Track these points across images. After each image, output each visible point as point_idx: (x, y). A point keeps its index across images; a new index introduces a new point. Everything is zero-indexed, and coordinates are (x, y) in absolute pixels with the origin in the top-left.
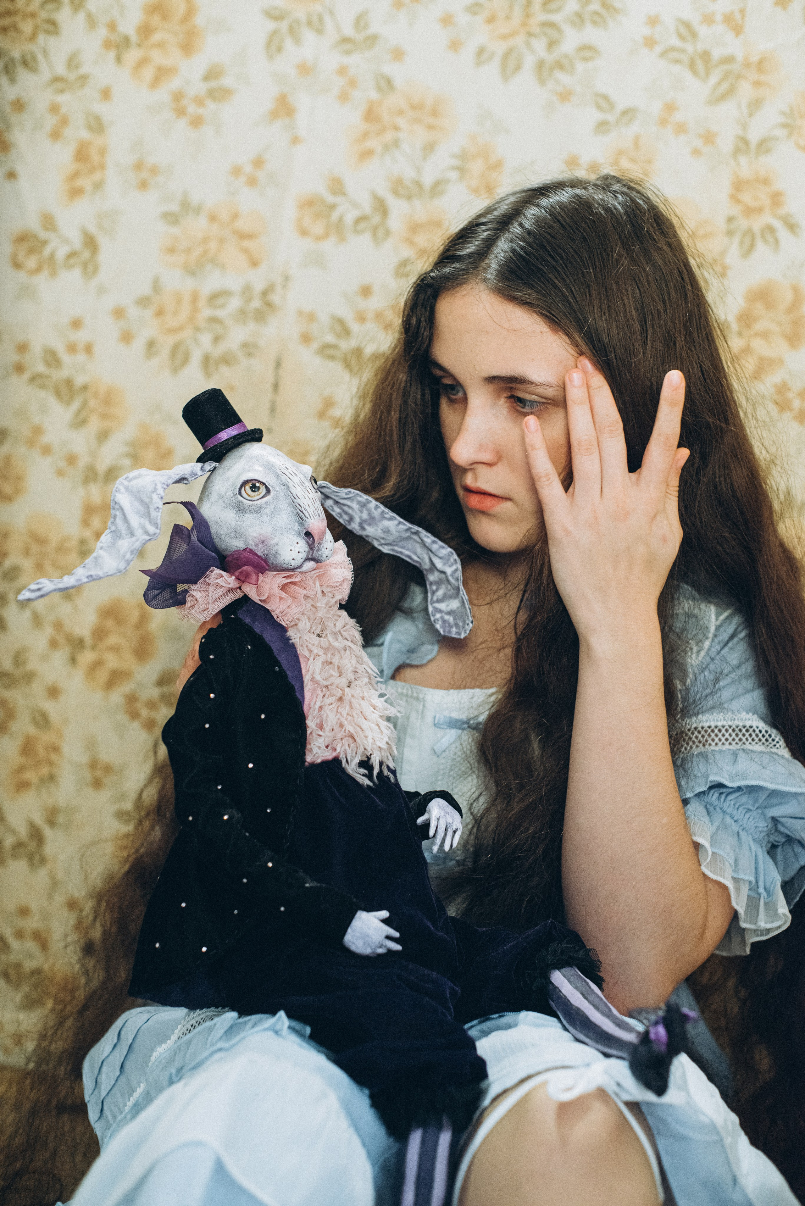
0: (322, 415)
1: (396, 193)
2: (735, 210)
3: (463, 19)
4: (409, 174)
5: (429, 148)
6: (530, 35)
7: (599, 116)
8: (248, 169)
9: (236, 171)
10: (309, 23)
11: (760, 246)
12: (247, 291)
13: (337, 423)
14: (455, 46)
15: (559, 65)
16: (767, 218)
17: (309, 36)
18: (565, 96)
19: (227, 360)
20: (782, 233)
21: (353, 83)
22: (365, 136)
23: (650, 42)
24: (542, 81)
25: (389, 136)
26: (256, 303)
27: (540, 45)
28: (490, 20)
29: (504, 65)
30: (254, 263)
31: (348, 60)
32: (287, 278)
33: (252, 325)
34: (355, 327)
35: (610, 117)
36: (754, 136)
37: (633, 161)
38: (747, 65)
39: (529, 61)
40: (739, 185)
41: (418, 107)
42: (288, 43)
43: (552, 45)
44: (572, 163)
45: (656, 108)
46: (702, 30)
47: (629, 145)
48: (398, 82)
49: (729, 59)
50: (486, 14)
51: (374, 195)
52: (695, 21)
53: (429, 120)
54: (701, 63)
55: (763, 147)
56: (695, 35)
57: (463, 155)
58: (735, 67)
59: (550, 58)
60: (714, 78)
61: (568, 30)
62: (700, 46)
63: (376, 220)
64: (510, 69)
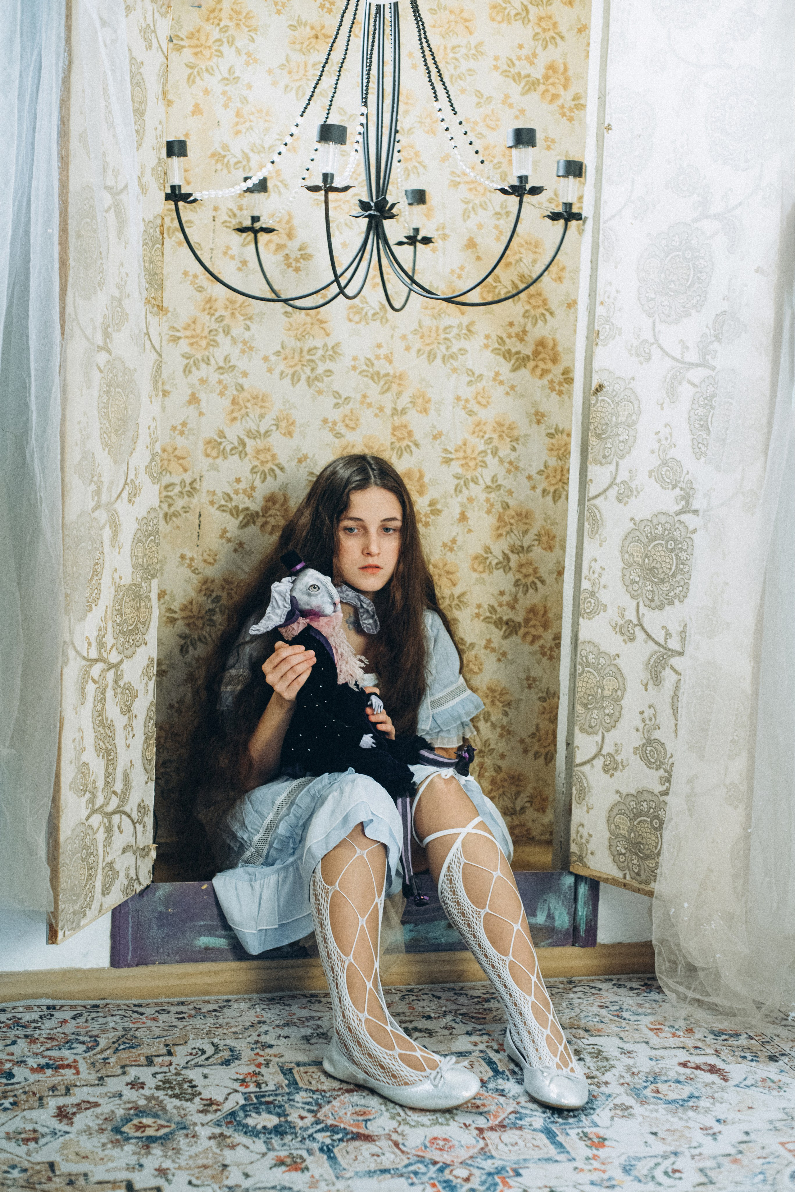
0: (221, 537)
1: (248, 437)
2: (394, 439)
3: (273, 358)
4: (254, 428)
5: (262, 416)
6: (303, 365)
7: (336, 401)
8: (179, 427)
9: (174, 429)
10: (203, 360)
11: (405, 454)
12: (183, 483)
13: (229, 540)
14: (270, 370)
15: (316, 379)
16: (406, 442)
17: (203, 366)
18: (320, 392)
19: (175, 515)
20: (413, 448)
21: (225, 387)
22: (233, 411)
23: (354, 368)
24: (310, 386)
25: (243, 411)
26: (188, 488)
27: (308, 370)
28: (285, 359)
29: (293, 378)
30: (186, 470)
31: (222, 377)
32: (201, 477)
33: (186, 497)
34: (234, 497)
35: (340, 401)
36: (399, 408)
38: (395, 377)
39: (304, 377)
40: (395, 429)
41: (256, 398)
42: (194, 369)
43: (313, 370)
44: (325, 421)
45: (359, 397)
46: (376, 362)
47: (349, 413)
48: (246, 387)
49: (387, 375)
50: (283, 356)
51: (239, 437)
52: (373, 358)
53: (261, 404)
54: (376, 377)
55: (404, 412)
56: (373, 365)
57: (277, 419)
58: (390, 378)
59: (312, 376)
60: (382, 383)
61: (319, 363)
62: (375, 369)
63: (240, 449)
64: (295, 380)
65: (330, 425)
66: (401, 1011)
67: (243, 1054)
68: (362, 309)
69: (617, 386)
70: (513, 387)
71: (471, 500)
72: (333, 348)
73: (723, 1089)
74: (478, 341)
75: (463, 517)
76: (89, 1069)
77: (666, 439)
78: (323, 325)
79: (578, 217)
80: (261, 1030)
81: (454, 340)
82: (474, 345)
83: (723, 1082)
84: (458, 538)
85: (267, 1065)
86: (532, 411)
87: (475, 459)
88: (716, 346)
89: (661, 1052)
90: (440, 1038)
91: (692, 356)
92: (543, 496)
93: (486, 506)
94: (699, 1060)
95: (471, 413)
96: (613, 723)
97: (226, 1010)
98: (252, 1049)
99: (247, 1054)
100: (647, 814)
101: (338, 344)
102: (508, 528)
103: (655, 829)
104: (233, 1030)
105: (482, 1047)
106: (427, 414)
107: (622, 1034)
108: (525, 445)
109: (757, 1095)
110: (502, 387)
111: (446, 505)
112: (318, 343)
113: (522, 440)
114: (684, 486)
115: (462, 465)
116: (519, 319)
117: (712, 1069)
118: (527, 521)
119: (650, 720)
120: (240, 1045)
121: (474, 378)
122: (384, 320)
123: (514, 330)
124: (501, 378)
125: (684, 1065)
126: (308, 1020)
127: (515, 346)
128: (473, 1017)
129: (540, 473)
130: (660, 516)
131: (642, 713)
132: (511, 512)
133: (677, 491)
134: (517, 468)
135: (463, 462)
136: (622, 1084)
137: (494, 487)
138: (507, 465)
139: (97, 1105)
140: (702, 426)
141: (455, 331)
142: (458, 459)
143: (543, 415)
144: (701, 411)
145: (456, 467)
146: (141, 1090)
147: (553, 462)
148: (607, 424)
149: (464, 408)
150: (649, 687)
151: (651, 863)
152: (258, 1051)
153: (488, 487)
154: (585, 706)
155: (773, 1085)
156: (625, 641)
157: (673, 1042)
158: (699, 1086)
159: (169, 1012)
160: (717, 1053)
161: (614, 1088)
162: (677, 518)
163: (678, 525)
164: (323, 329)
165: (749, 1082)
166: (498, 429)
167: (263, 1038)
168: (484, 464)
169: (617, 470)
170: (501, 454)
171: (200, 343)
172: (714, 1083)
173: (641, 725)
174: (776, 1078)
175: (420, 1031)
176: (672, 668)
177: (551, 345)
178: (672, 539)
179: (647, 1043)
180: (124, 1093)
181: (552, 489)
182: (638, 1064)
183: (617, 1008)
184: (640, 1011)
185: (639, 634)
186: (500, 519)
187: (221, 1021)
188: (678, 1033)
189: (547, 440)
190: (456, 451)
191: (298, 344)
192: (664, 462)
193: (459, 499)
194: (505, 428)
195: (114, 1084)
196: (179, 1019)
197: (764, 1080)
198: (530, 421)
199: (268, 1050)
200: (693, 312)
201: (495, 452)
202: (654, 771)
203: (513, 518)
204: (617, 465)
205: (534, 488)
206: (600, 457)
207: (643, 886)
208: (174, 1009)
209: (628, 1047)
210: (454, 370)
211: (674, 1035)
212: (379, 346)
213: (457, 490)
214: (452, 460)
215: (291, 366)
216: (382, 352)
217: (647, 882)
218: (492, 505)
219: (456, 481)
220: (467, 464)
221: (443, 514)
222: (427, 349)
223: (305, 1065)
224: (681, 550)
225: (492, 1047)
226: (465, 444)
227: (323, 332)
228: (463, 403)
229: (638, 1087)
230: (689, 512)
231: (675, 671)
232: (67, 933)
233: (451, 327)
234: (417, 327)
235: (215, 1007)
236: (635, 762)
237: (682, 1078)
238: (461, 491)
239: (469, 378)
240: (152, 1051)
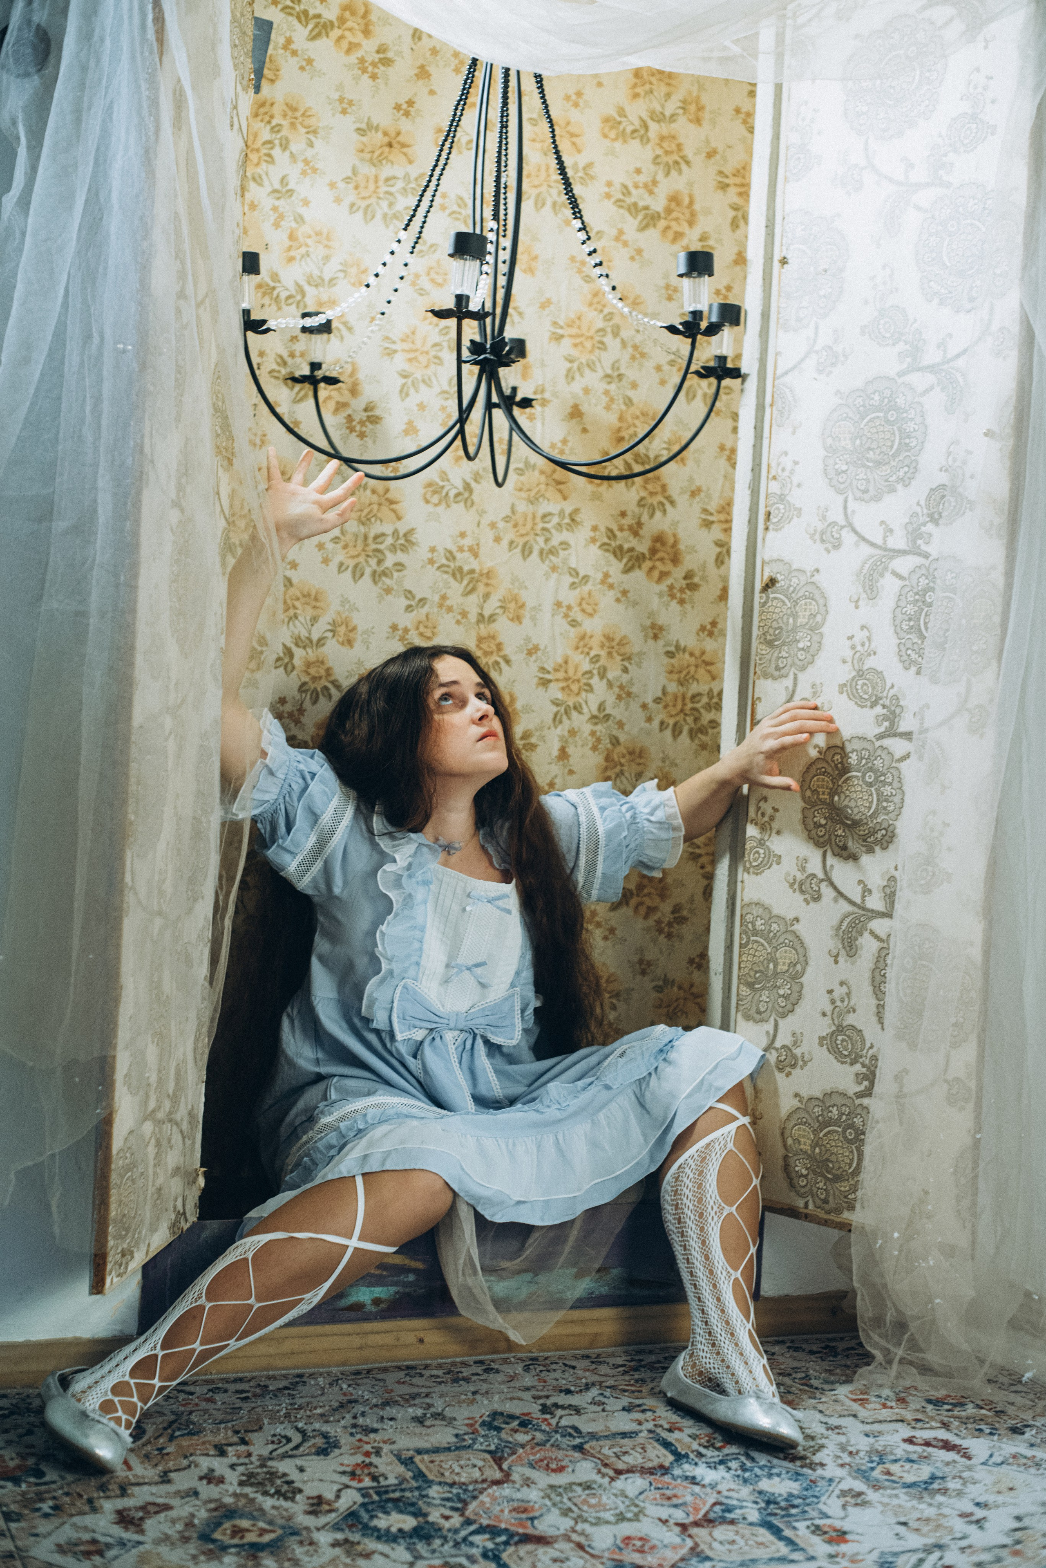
1: (297, 645)
3: (330, 546)
4: (304, 634)
5: (314, 620)
6: (368, 556)
7: (408, 602)
14: (326, 561)
15: (384, 574)
16: (494, 658)
18: (388, 591)
20: (503, 665)
23: (431, 562)
24: (375, 583)
27: (373, 562)
28: (345, 547)
29: (354, 572)
35: (413, 603)
36: (487, 613)
37: (426, 627)
38: (481, 575)
39: (368, 571)
40: (480, 640)
41: (307, 595)
43: (380, 562)
44: (394, 628)
45: (437, 598)
46: (459, 556)
47: (424, 618)
48: (295, 581)
49: (472, 571)
50: (342, 543)
51: (284, 645)
52: (454, 549)
53: (313, 603)
54: (458, 573)
55: (492, 618)
56: (454, 558)
57: (334, 623)
58: (476, 575)
59: (379, 570)
60: (465, 582)
61: (388, 554)
62: (457, 564)
63: (286, 660)
64: (358, 575)
65: (400, 632)
66: (529, 1384)
67: (343, 1441)
68: (443, 487)
69: (794, 580)
70: (625, 593)
71: (572, 733)
72: (405, 535)
73: (970, 1468)
74: (583, 533)
75: (563, 754)
76: (142, 1463)
77: (863, 645)
78: (393, 506)
79: (735, 373)
80: (354, 1411)
81: (553, 531)
82: (579, 538)
83: (964, 1460)
84: (556, 781)
85: (378, 1453)
86: (648, 623)
87: (578, 681)
88: (930, 527)
89: (876, 1427)
90: (592, 1415)
91: (898, 541)
92: (661, 730)
93: (591, 741)
94: (928, 1435)
95: (574, 623)
96: (789, 1007)
97: (300, 1388)
98: (352, 1434)
99: (345, 1440)
100: (837, 1123)
101: (411, 531)
102: (618, 769)
103: (850, 1142)
104: (319, 1411)
105: (650, 1425)
106: (521, 623)
107: (820, 1407)
108: (639, 665)
109: (1013, 1474)
110: (612, 592)
111: (542, 738)
112: (388, 529)
113: (635, 659)
114: (887, 703)
115: (563, 689)
116: (632, 507)
117: (947, 1446)
118: (641, 761)
119: (842, 1001)
120: (334, 1430)
121: (579, 580)
122: (469, 503)
123: (627, 521)
124: (610, 580)
125: (910, 1441)
126: (414, 1398)
127: (628, 541)
128: (625, 1391)
129: (657, 700)
130: (855, 741)
131: (830, 992)
132: (621, 749)
133: (879, 710)
134: (629, 694)
135: (564, 684)
136: (842, 1465)
137: (601, 717)
138: (617, 690)
139: (167, 1507)
140: (912, 627)
141: (555, 520)
142: (557, 680)
143: (661, 629)
144: (910, 609)
145: (555, 691)
146: (221, 1485)
147: (672, 688)
148: (780, 628)
149: (566, 616)
150: (841, 959)
151: (844, 1187)
152: (359, 1436)
153: (594, 717)
154: (751, 985)
155: (1030, 1463)
156: (806, 900)
157: (885, 1413)
158: (939, 1464)
159: (226, 1391)
160: (945, 1426)
161: (832, 1470)
162: (878, 744)
163: (879, 752)
164: (394, 511)
165: (997, 1459)
166: (607, 644)
167: (361, 1421)
168: (590, 688)
169: (795, 685)
170: (610, 675)
171: (237, 523)
172: (954, 1461)
173: (829, 1008)
174: (1029, 1453)
175: (563, 1407)
176: (872, 933)
177: (672, 540)
178: (871, 769)
179: (855, 1416)
180: (199, 1489)
181: (672, 722)
182: (852, 1442)
183: (803, 1375)
184: (832, 1378)
185: (827, 892)
186: (608, 758)
187: (299, 1401)
188: (889, 1404)
189: (666, 660)
190: (556, 670)
191: (362, 529)
192: (860, 674)
193: (559, 731)
194: (614, 644)
195: (183, 1481)
196: (243, 1399)
197: (1014, 1457)
198: (646, 636)
199: (372, 1436)
200: (899, 487)
201: (603, 673)
202: (847, 1066)
203: (624, 756)
204: (795, 678)
205: (649, 720)
206: (772, 669)
207: (832, 1217)
208: (232, 1387)
209: (834, 1421)
210: (554, 569)
211: (885, 1406)
212: (463, 535)
213: (556, 720)
214: (550, 681)
215: (353, 557)
216: (467, 542)
217: (838, 1211)
218: (599, 740)
219: (555, 709)
220: (568, 686)
221: (538, 750)
222: (521, 541)
223: (427, 1452)
224: (884, 783)
225: (661, 1426)
226: (566, 662)
227: (392, 514)
228: (564, 610)
229: (864, 1468)
230: (895, 735)
231: (877, 937)
232: (115, 1280)
233: (550, 514)
234: (509, 514)
235: (285, 1383)
236: (822, 1057)
237: (914, 1457)
238: (561, 722)
239: (572, 580)
240: (220, 1438)
